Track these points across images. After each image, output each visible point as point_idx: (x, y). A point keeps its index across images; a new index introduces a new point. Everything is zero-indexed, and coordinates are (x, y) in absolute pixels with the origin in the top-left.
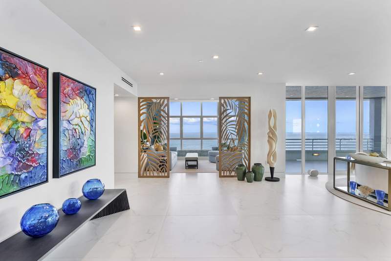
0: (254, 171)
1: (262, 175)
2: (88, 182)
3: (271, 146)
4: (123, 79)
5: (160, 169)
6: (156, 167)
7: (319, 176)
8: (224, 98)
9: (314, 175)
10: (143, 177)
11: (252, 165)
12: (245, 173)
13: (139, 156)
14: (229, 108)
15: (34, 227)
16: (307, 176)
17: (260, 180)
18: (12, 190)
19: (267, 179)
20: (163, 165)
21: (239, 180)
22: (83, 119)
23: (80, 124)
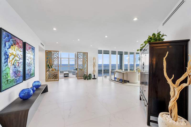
0: (89, 76)
1: (91, 77)
2: (35, 82)
3: (94, 68)
4: (41, 44)
5: (55, 78)
6: (53, 77)
7: (107, 77)
8: (79, 52)
9: (106, 77)
10: (48, 81)
11: (88, 74)
12: (86, 77)
13: (46, 73)
14: (81, 56)
15: (23, 96)
16: (104, 77)
17: (91, 79)
18: (15, 85)
19: (93, 79)
20: (56, 76)
21: (84, 79)
22: (32, 59)
23: (31, 61)
